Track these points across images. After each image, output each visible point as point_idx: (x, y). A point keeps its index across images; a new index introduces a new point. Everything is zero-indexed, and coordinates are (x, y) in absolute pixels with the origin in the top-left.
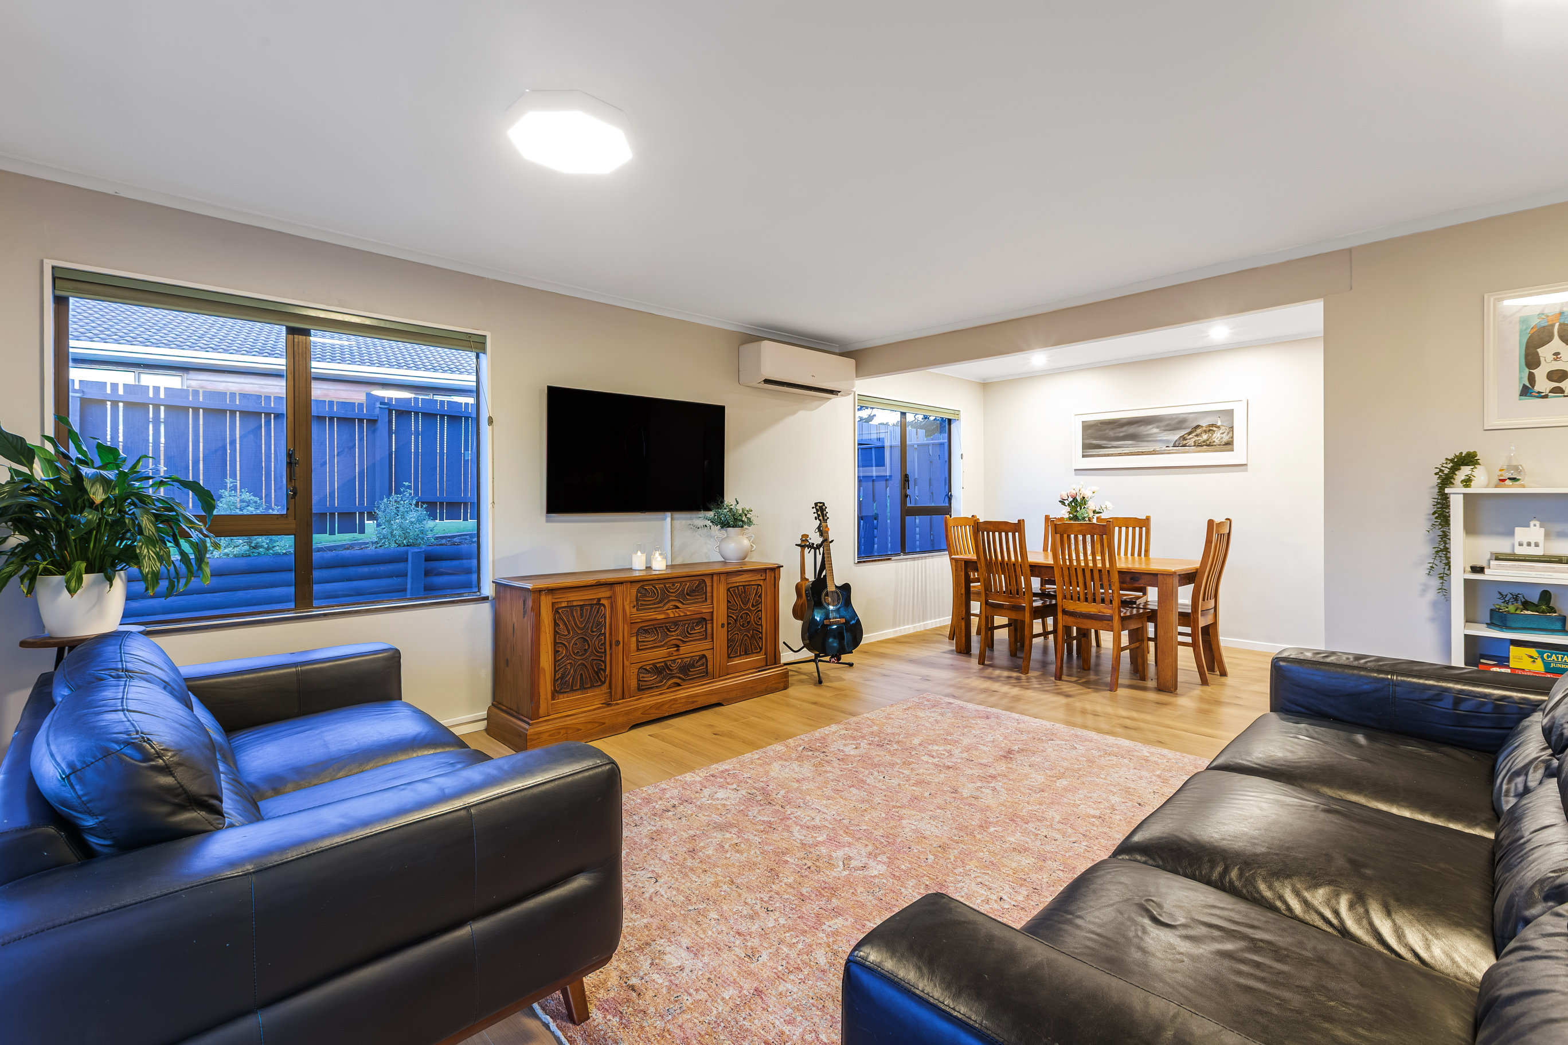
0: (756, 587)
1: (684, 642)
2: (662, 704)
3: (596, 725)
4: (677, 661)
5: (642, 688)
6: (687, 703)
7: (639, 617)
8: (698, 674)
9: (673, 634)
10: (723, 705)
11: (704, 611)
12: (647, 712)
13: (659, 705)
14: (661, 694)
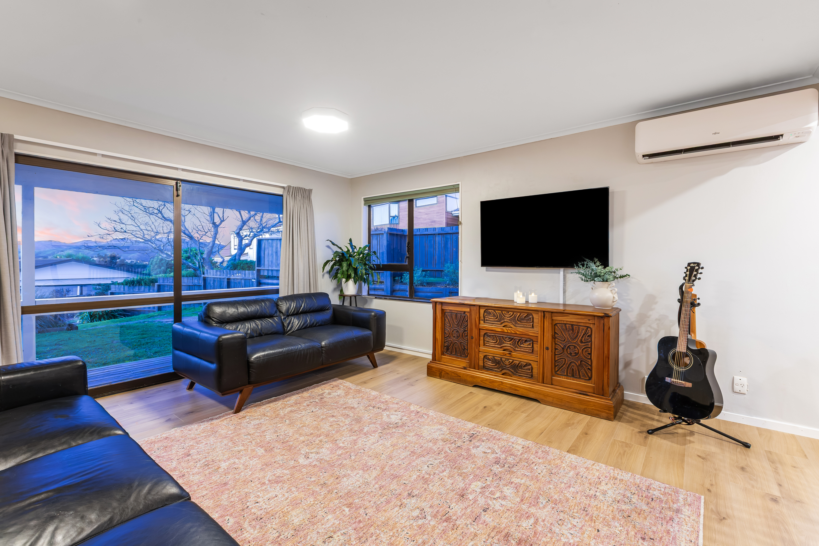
0: (585, 328)
1: (515, 350)
2: (494, 382)
3: (456, 376)
4: (510, 360)
5: (485, 368)
6: (510, 388)
7: (484, 327)
8: (525, 374)
9: (507, 342)
10: (540, 403)
11: (530, 334)
12: (484, 382)
13: (491, 381)
14: (495, 376)
